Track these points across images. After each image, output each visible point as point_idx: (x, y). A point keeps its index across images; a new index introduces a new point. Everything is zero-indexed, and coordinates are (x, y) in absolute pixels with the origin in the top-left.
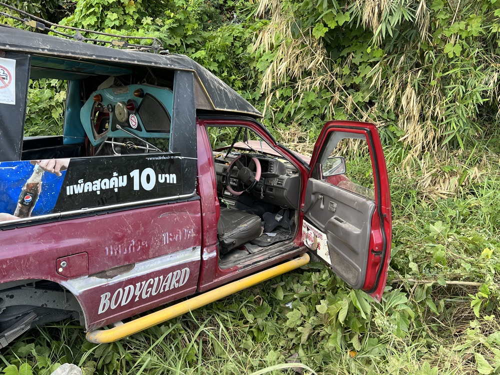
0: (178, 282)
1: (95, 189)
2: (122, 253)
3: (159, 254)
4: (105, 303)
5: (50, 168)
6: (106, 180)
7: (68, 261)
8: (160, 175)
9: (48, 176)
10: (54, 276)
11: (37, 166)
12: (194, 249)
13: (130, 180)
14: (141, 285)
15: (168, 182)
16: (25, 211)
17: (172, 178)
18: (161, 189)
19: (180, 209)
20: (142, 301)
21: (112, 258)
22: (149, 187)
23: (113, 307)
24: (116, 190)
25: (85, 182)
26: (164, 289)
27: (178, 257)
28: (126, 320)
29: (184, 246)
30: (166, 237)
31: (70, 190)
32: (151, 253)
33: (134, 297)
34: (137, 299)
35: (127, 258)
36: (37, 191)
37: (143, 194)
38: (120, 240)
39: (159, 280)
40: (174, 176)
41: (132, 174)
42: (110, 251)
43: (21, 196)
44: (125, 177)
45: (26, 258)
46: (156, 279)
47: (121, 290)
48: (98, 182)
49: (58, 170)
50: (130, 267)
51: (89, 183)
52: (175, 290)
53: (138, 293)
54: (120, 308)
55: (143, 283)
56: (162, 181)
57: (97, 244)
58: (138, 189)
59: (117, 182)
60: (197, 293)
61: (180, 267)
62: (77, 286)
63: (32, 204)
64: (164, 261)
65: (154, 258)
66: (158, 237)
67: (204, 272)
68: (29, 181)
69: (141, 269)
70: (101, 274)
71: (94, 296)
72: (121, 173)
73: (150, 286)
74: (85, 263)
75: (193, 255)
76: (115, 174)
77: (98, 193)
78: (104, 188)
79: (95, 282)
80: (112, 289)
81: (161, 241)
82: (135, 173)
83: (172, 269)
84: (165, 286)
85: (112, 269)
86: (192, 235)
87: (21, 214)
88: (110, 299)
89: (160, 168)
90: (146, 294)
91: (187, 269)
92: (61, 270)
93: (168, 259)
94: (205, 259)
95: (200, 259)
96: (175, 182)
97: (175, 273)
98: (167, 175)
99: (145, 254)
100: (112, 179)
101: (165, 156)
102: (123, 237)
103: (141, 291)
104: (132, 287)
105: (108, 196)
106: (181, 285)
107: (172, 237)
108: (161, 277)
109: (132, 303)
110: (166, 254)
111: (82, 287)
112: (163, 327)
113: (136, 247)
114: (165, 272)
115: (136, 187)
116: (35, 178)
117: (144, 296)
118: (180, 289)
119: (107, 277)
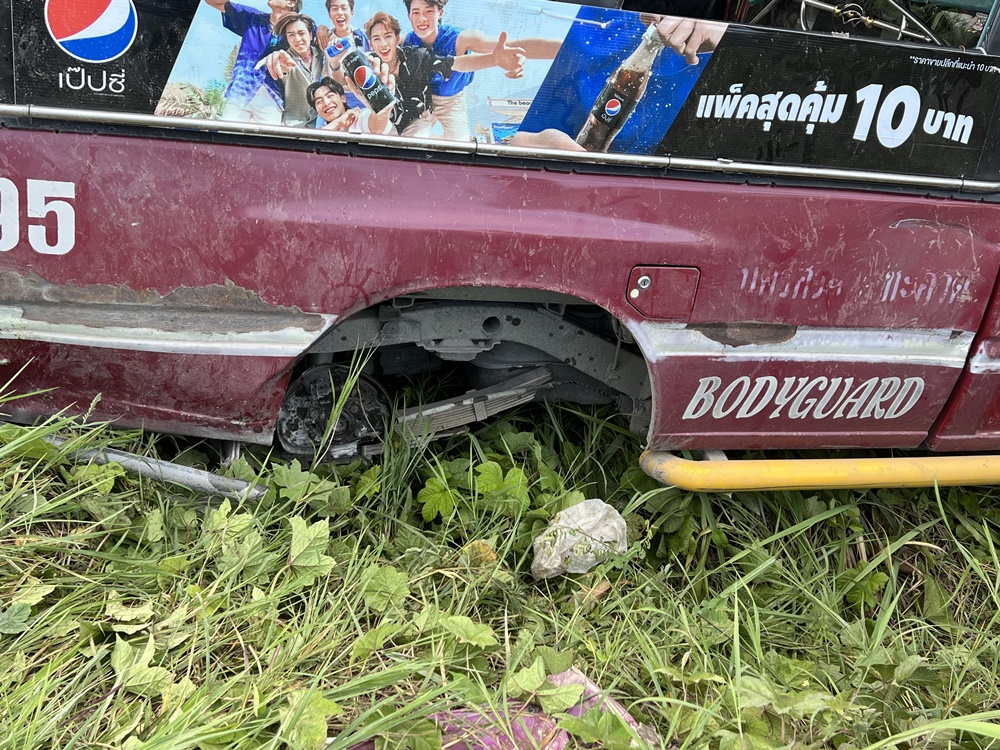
0: (885, 405)
1: (761, 117)
2: (777, 292)
3: (862, 321)
4: (704, 400)
5: (677, 40)
6: (794, 98)
7: (655, 277)
8: (931, 112)
9: (669, 59)
10: (617, 303)
11: (651, 30)
12: (955, 334)
13: (853, 110)
14: (796, 384)
15: (946, 135)
16: (599, 135)
17: (960, 127)
18: (924, 152)
19: (953, 219)
20: (784, 422)
21: (749, 298)
22: (892, 138)
23: (718, 414)
24: (810, 129)
25: (744, 93)
26: (846, 412)
27: (907, 343)
28: (734, 454)
29: (930, 319)
30: (892, 283)
31: (705, 107)
32: (843, 313)
33: (771, 406)
34: (775, 414)
35: (784, 308)
36: (635, 93)
37: (873, 154)
38: (780, 258)
39: (842, 385)
40: (967, 122)
41: (861, 95)
42: (750, 279)
43: (601, 97)
44: (843, 98)
45: (575, 244)
46: (837, 382)
47: (747, 380)
48: (772, 98)
49: (693, 49)
50: (782, 333)
51: (753, 98)
52: (871, 423)
53: (781, 401)
54: (732, 422)
55: (803, 381)
56: (930, 129)
57: (728, 253)
58: (865, 139)
59: (819, 108)
60: (922, 451)
61: (904, 370)
62: (659, 342)
63: (617, 120)
64: (869, 342)
65: (846, 327)
66: (874, 279)
67: (962, 402)
68: (627, 65)
69: (808, 345)
70: (715, 330)
71: (685, 373)
72: (835, 88)
73: (816, 393)
74: (687, 294)
75: (949, 352)
76: (821, 86)
77: (767, 127)
78: (782, 117)
79: (697, 344)
80: (728, 371)
81: (878, 290)
82: (869, 94)
83: (882, 370)
84: (851, 405)
85: (742, 326)
86: (963, 298)
87: (590, 143)
88: (717, 394)
89: (940, 93)
90: (801, 409)
91: (920, 382)
92: (635, 294)
93: (880, 342)
94: (973, 371)
95: (962, 366)
96: (965, 140)
97: (885, 382)
98: (950, 117)
99: (826, 313)
100: (809, 99)
101: (965, 59)
102: (791, 253)
103: (792, 399)
104: (773, 381)
105: (787, 141)
106: (891, 415)
107: (909, 288)
108: (849, 381)
109: (760, 421)
110: (880, 327)
111: (665, 347)
112: (813, 501)
113: (813, 289)
114: (861, 371)
115: (861, 133)
116: (639, 61)
117: (793, 413)
118: (883, 424)
119: (725, 340)
